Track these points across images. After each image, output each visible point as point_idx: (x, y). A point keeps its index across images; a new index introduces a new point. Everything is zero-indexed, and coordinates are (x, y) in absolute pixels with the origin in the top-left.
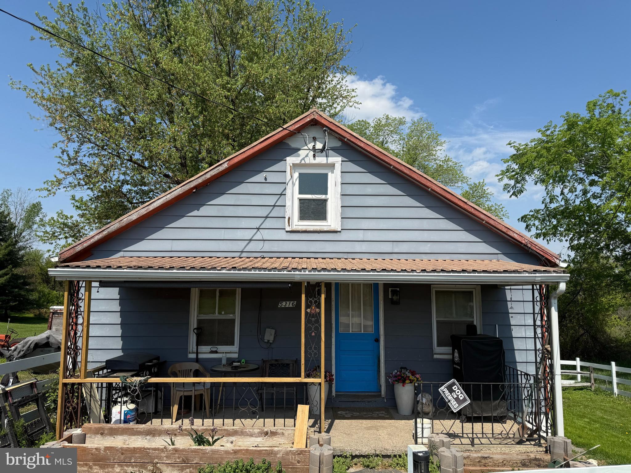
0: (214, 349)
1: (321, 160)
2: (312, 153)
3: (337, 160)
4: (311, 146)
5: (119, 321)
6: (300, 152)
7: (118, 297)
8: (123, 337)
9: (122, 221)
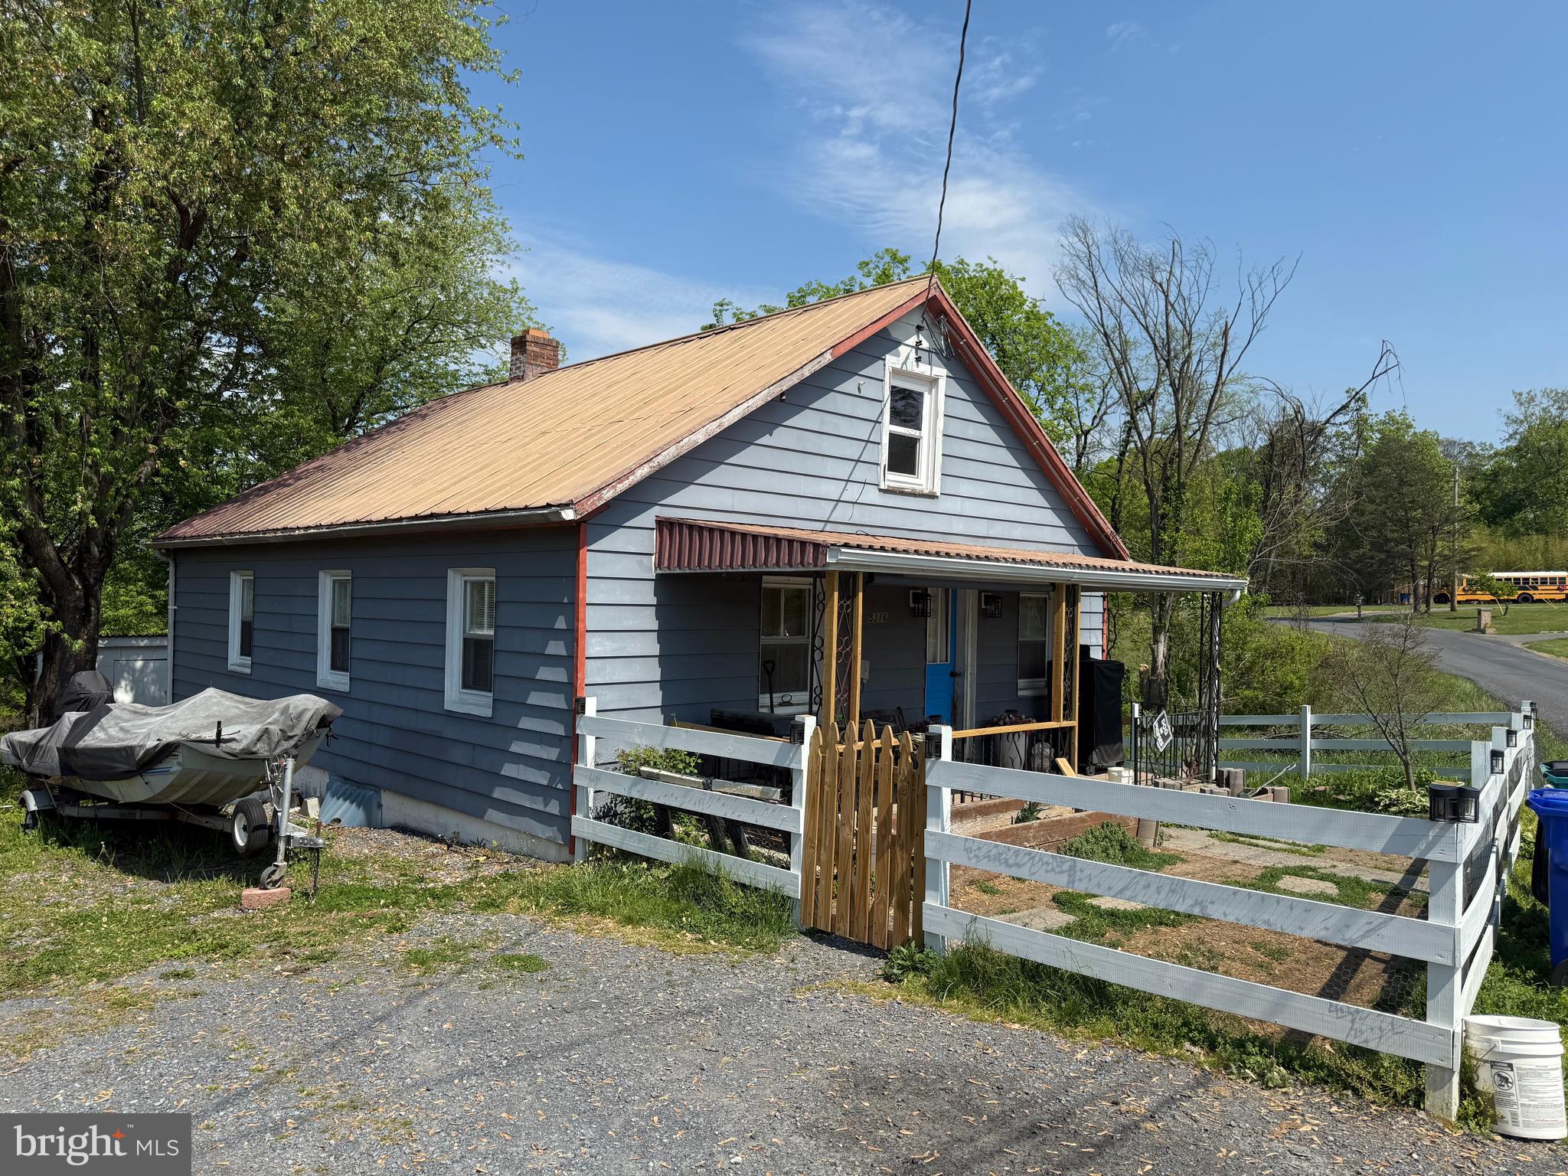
0: (786, 699)
1: (924, 369)
2: (913, 355)
3: (941, 371)
4: (912, 341)
5: (656, 649)
6: (902, 348)
7: (654, 601)
8: (664, 683)
9: (682, 444)
